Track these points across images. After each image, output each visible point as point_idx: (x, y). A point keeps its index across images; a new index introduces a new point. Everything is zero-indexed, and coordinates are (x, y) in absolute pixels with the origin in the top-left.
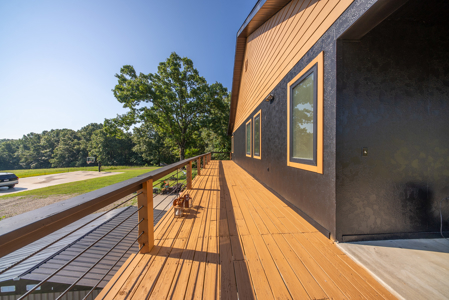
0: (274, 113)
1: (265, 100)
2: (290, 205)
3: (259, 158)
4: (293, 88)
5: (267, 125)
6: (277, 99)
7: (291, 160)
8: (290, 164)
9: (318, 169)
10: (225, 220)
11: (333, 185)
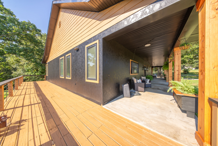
0: (79, 57)
1: (73, 49)
2: (87, 98)
3: (70, 78)
4: (88, 48)
5: (75, 62)
6: (80, 51)
7: (87, 79)
8: (87, 80)
9: (97, 82)
10: (52, 120)
11: (102, 87)
